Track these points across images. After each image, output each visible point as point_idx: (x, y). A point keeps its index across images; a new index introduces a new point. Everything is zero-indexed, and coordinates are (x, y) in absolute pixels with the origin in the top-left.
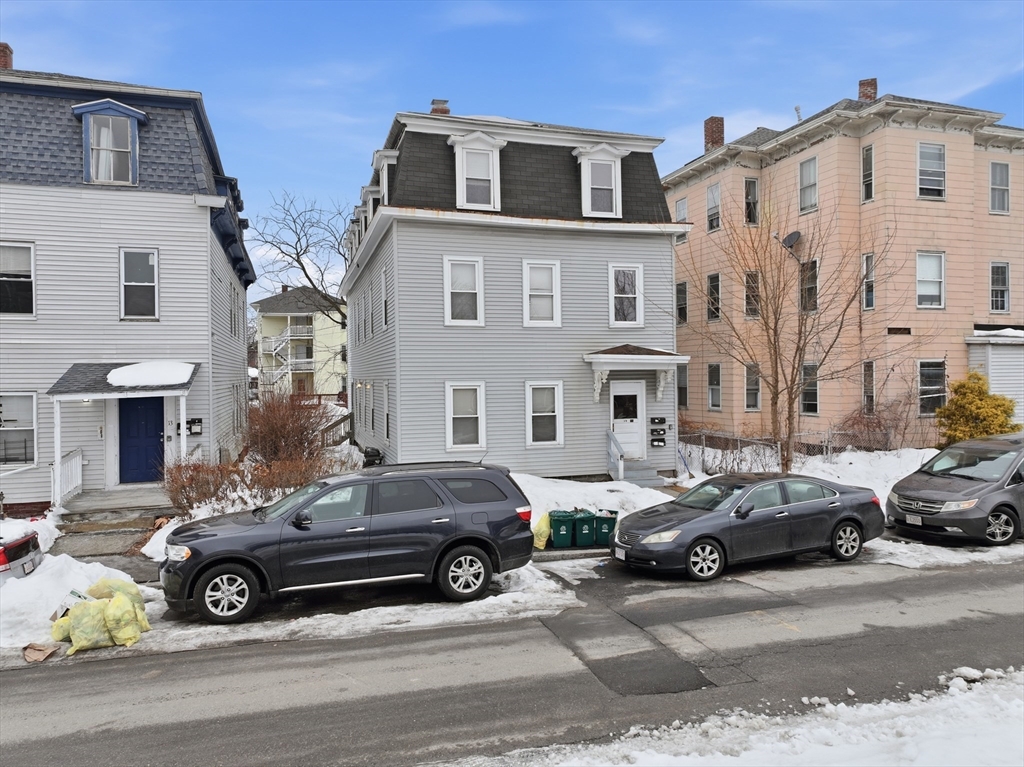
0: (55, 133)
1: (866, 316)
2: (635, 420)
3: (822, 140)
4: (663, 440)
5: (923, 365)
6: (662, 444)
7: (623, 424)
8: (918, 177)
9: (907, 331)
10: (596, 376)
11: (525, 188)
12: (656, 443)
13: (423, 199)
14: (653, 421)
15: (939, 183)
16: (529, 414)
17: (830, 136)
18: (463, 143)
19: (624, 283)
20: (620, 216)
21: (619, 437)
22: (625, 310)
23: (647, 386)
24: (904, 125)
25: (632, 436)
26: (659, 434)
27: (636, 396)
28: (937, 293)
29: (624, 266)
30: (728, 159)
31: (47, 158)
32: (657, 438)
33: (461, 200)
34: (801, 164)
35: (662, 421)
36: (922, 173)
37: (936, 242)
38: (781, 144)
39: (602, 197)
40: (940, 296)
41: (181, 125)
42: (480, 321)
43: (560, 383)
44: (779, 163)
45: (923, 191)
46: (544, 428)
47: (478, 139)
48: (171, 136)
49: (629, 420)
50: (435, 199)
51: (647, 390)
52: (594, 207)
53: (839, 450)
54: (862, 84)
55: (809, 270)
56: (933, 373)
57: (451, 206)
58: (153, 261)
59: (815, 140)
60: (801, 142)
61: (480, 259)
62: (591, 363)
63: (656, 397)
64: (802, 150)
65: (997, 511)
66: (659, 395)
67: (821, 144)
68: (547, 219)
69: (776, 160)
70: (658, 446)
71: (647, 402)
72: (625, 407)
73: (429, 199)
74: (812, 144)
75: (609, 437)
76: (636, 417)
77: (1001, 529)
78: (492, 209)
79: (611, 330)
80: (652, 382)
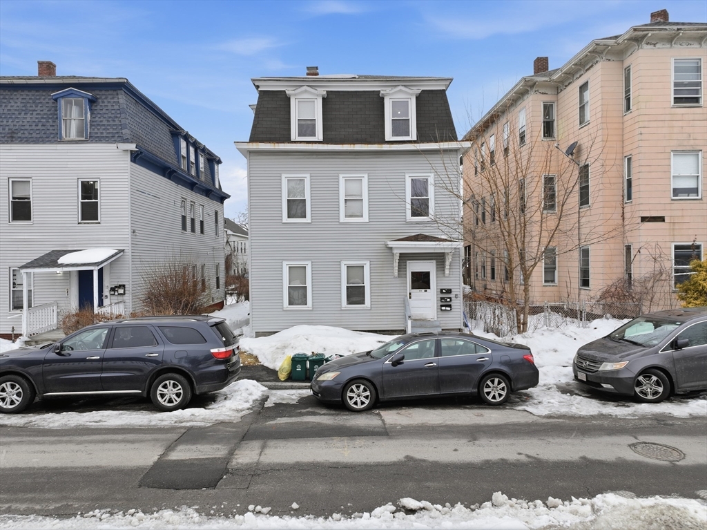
0: (45, 112)
2: (428, 290)
3: (592, 66)
4: (450, 306)
5: (677, 248)
6: (449, 309)
7: (419, 293)
8: (673, 88)
9: (662, 219)
10: (395, 257)
11: (342, 123)
12: (443, 308)
13: (268, 136)
14: (441, 291)
15: (697, 92)
16: (344, 285)
17: (597, 62)
18: (295, 95)
19: (419, 188)
20: (415, 138)
21: (414, 303)
23: (437, 265)
24: (658, 46)
25: (425, 303)
26: (446, 301)
27: (429, 272)
28: (696, 187)
29: (419, 175)
31: (39, 127)
32: (445, 303)
33: (294, 135)
34: (579, 89)
35: (449, 291)
36: (676, 84)
37: (692, 142)
39: (401, 126)
40: (697, 188)
41: (116, 100)
42: (308, 219)
43: (368, 263)
44: (568, 88)
45: (677, 100)
46: (355, 295)
47: (306, 91)
48: (110, 107)
49: (423, 290)
50: (277, 136)
51: (437, 268)
52: (395, 133)
54: (653, 15)
55: (584, 170)
57: (287, 139)
58: (98, 186)
59: (588, 67)
60: (579, 69)
61: (308, 176)
62: (391, 248)
63: (444, 273)
64: (581, 76)
65: (647, 372)
66: (447, 272)
67: (592, 69)
68: (354, 144)
69: (566, 86)
70: (446, 310)
71: (437, 277)
72: (421, 281)
73: (273, 136)
74: (587, 70)
75: (405, 305)
76: (429, 288)
77: (649, 387)
78: (317, 140)
79: (407, 223)
80: (441, 262)
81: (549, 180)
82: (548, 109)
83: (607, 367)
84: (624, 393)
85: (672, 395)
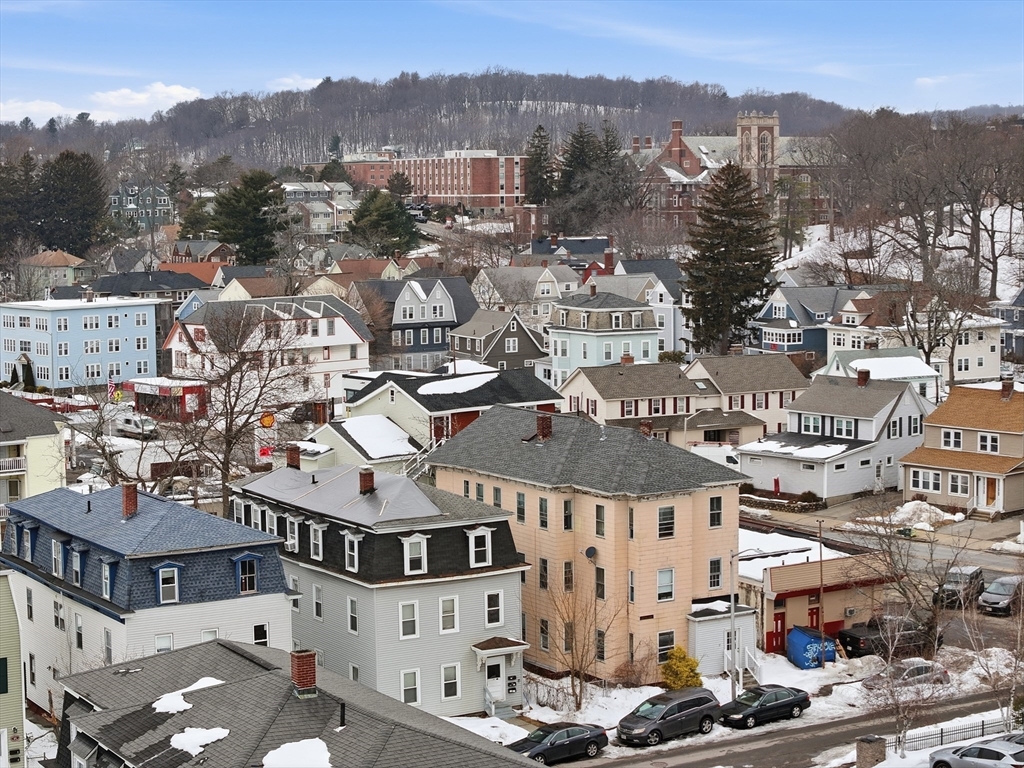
0: (222, 571)
1: (631, 606)
2: (499, 678)
4: (515, 689)
5: (660, 635)
6: (514, 691)
7: (493, 681)
8: (658, 527)
9: (652, 617)
10: (479, 658)
11: (439, 556)
12: (511, 691)
13: (388, 573)
14: (509, 678)
15: (672, 528)
16: (443, 683)
17: (611, 499)
18: (408, 540)
19: (493, 600)
20: (490, 564)
21: (490, 689)
22: (494, 617)
23: (506, 659)
24: (650, 499)
25: (498, 688)
26: (513, 686)
27: (499, 665)
29: (493, 592)
31: (221, 585)
32: (511, 686)
33: (407, 571)
35: (514, 678)
36: (660, 525)
37: (669, 562)
40: (671, 593)
41: (274, 554)
42: (417, 635)
43: (459, 663)
44: (584, 495)
45: (661, 535)
46: (451, 690)
47: (416, 536)
48: (270, 562)
49: (496, 679)
50: (394, 576)
51: (506, 661)
52: (477, 562)
53: (614, 686)
55: (600, 573)
56: (666, 639)
57: (402, 577)
58: (266, 628)
61: (417, 601)
62: (475, 651)
63: (510, 665)
64: (597, 496)
65: (652, 732)
66: (513, 663)
67: (607, 500)
69: (583, 493)
71: (505, 669)
72: (494, 672)
73: (391, 572)
75: (485, 690)
77: (654, 739)
78: (423, 572)
79: (486, 630)
80: (509, 657)
81: (568, 565)
82: (567, 504)
83: (636, 731)
84: (642, 742)
85: (663, 740)
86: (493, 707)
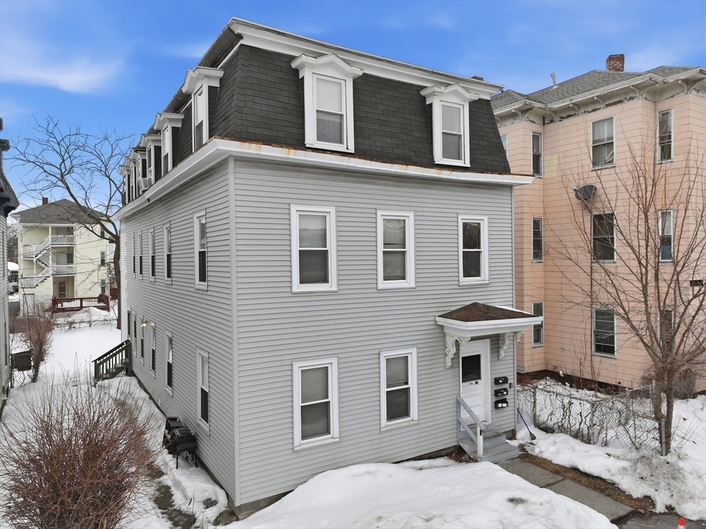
2: (479, 381)
3: (620, 102)
4: (505, 401)
6: (505, 405)
7: (469, 387)
10: (450, 342)
11: (377, 127)
12: (500, 405)
13: (266, 132)
14: (497, 381)
16: (384, 390)
17: (632, 98)
18: (313, 66)
19: (472, 236)
20: (468, 165)
21: (469, 401)
22: (472, 266)
23: (491, 345)
25: (479, 400)
26: (503, 395)
27: (480, 356)
29: (472, 218)
30: (520, 114)
32: (500, 399)
33: (311, 138)
34: (593, 123)
35: (505, 380)
38: (573, 104)
39: (452, 142)
42: (332, 285)
43: (414, 351)
44: (565, 121)
46: (398, 405)
47: (330, 64)
49: (474, 382)
50: (281, 134)
51: (491, 349)
52: (446, 155)
57: (300, 144)
59: (610, 102)
60: (597, 102)
61: (332, 210)
62: (442, 327)
63: (498, 356)
64: (595, 110)
66: (502, 353)
67: (619, 106)
68: (407, 165)
69: (562, 118)
70: (502, 407)
71: (491, 362)
72: (471, 368)
73: (273, 133)
74: (607, 106)
75: (459, 403)
76: (480, 378)
78: (344, 150)
79: (460, 287)
80: (496, 340)
81: (537, 224)
86: (480, 439)
